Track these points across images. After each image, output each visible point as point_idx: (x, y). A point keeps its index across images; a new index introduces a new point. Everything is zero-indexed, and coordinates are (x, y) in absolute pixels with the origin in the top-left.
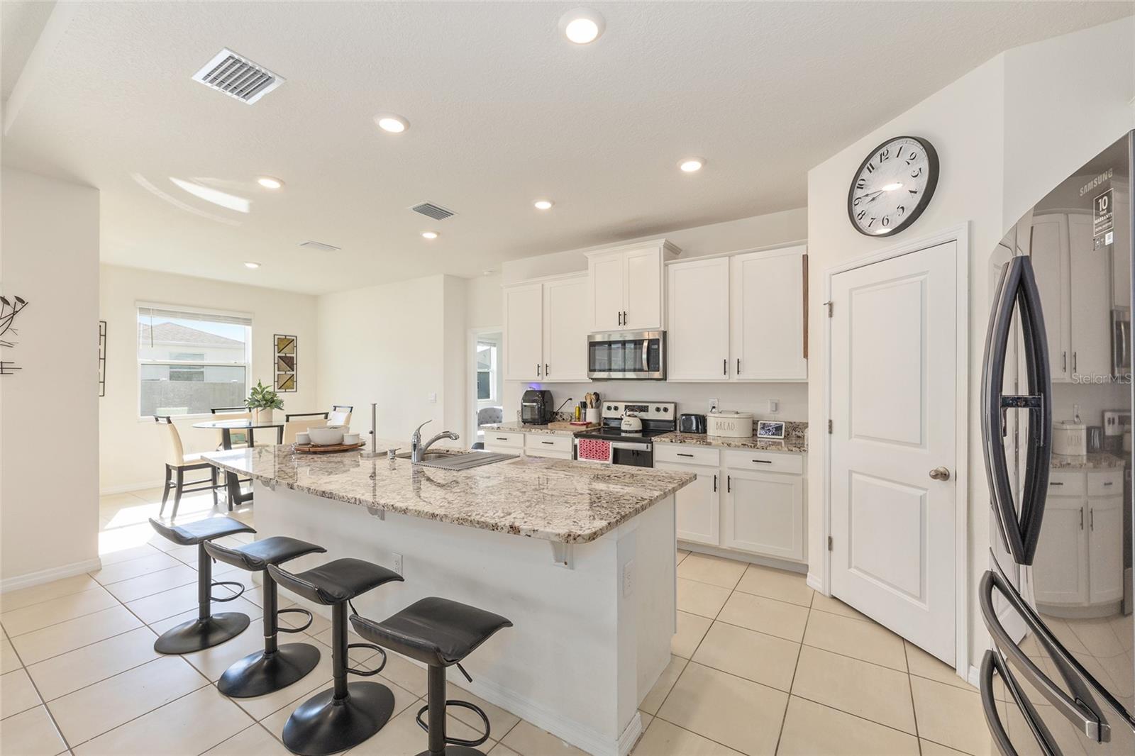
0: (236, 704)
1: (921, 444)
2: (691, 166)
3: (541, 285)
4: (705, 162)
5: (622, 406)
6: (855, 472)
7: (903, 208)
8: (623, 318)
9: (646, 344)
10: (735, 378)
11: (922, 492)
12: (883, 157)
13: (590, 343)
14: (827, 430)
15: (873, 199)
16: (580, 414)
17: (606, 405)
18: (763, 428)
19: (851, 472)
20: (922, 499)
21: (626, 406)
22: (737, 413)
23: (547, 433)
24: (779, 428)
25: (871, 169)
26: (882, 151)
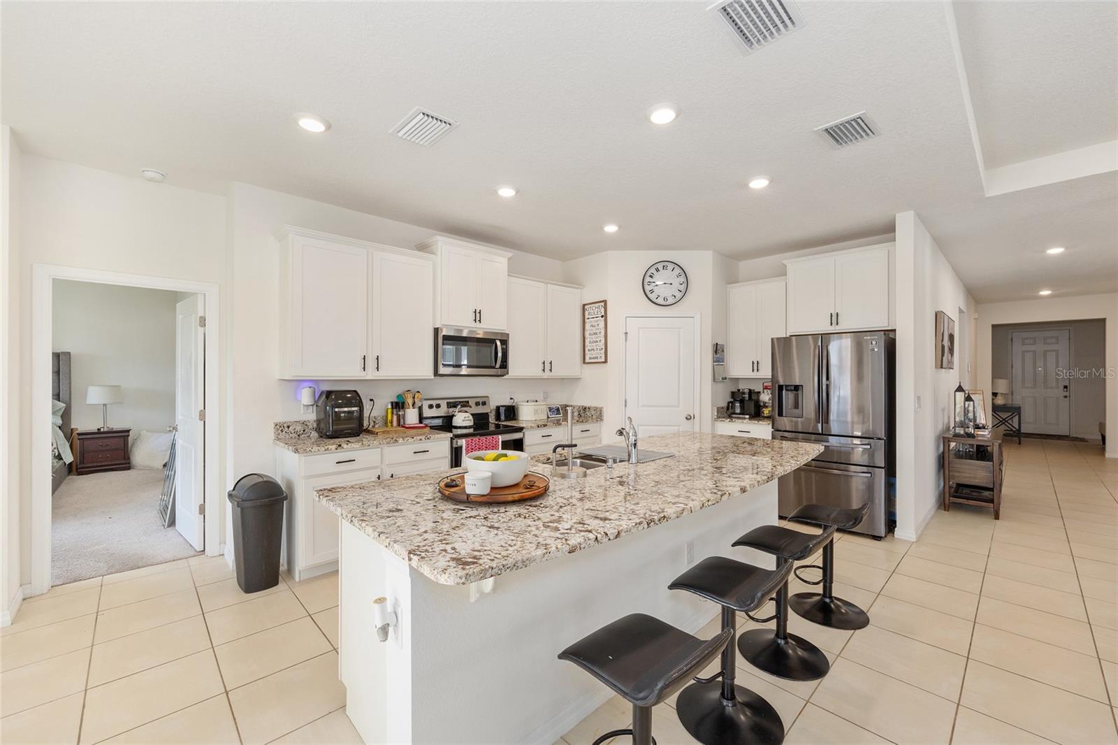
0: (789, 729)
1: (678, 406)
2: (611, 228)
5: (444, 404)
7: (674, 296)
8: (478, 316)
9: (499, 344)
10: (547, 374)
11: (676, 428)
12: (664, 267)
13: (444, 336)
14: (628, 401)
15: (657, 285)
16: (392, 417)
17: (427, 403)
18: (550, 410)
21: (447, 403)
22: (536, 401)
23: (421, 440)
24: (558, 409)
25: (657, 270)
26: (665, 264)
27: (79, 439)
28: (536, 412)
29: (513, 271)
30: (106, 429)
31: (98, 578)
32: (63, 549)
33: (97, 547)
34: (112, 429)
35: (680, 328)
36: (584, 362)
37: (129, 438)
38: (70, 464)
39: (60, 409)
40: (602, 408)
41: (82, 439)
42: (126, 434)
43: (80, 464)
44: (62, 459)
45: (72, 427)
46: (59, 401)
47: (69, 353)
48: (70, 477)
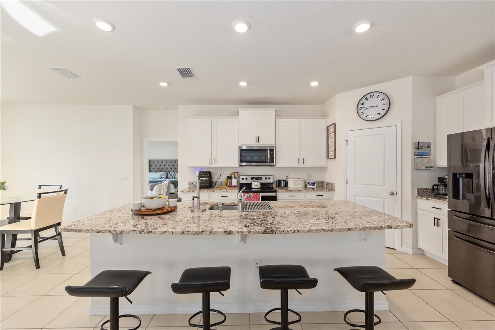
1: (384, 185)
2: (314, 84)
3: (211, 120)
4: (320, 83)
5: (249, 178)
6: (357, 196)
7: (379, 114)
8: (257, 139)
9: (268, 151)
10: (301, 165)
11: (384, 200)
12: (371, 96)
13: (241, 149)
14: (348, 181)
15: (367, 109)
16: (227, 182)
17: (241, 177)
18: (308, 184)
19: (355, 196)
20: (384, 201)
21: (251, 177)
22: (299, 178)
23: (224, 192)
24: (314, 183)
25: (367, 99)
26: (371, 94)
28: (295, 184)
29: (277, 115)
35: (385, 134)
36: (328, 158)
40: (333, 184)
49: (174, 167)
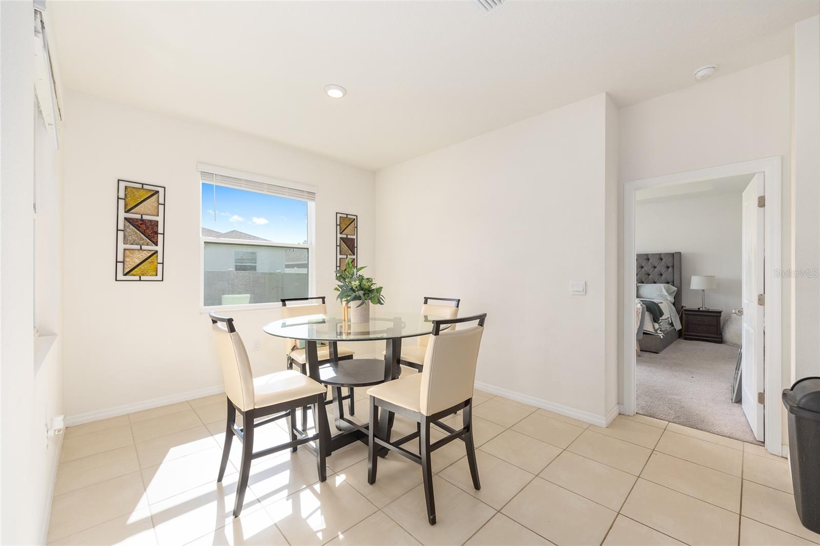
27: (685, 314)
30: (704, 309)
31: (665, 422)
32: (654, 389)
33: (675, 397)
34: (709, 309)
37: (721, 318)
38: (680, 331)
39: (674, 291)
41: (688, 314)
42: (719, 315)
43: (685, 332)
44: (673, 326)
45: (683, 305)
46: (674, 286)
47: (680, 253)
48: (679, 340)
49: (643, 270)
